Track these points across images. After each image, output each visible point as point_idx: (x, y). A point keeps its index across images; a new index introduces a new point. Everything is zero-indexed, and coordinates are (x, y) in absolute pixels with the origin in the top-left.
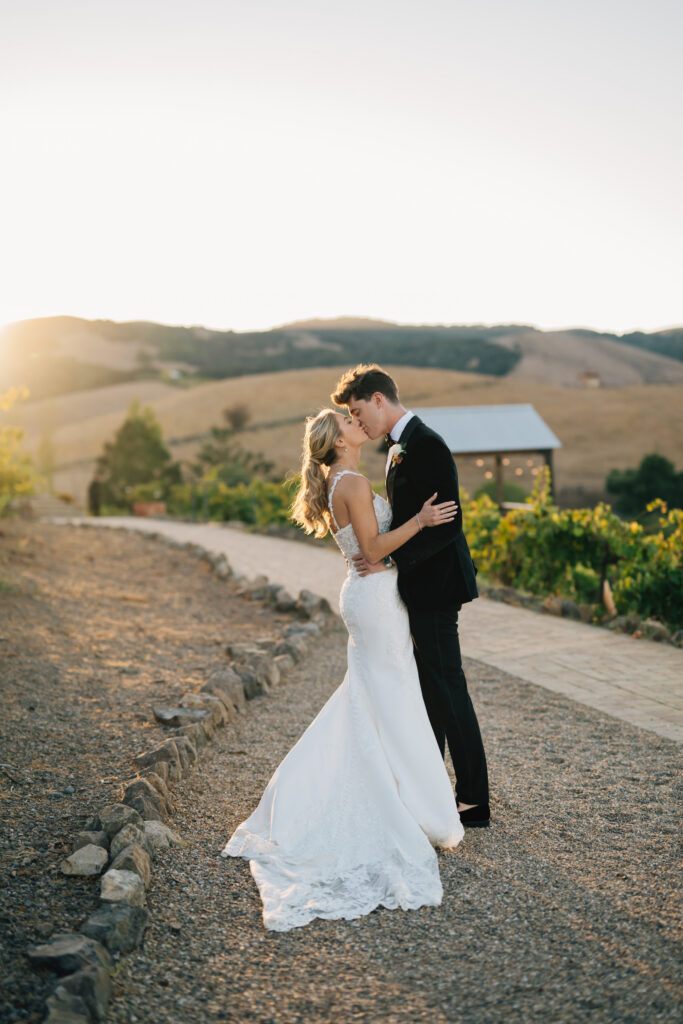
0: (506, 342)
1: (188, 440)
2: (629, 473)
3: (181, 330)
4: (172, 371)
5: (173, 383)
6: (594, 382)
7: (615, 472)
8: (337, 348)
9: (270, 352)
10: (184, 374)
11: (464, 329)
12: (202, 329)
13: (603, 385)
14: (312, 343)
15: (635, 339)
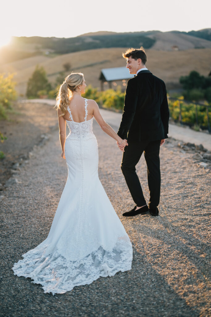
0: (151, 37)
1: (53, 74)
2: (186, 77)
3: (48, 38)
4: (47, 52)
5: (47, 56)
6: (176, 49)
7: (182, 77)
8: (98, 41)
9: (77, 44)
10: (50, 53)
11: (138, 33)
12: (54, 38)
13: (179, 50)
14: (90, 40)
15: (192, 33)
